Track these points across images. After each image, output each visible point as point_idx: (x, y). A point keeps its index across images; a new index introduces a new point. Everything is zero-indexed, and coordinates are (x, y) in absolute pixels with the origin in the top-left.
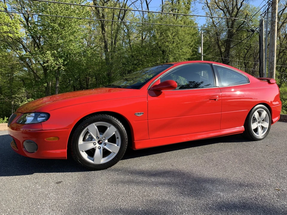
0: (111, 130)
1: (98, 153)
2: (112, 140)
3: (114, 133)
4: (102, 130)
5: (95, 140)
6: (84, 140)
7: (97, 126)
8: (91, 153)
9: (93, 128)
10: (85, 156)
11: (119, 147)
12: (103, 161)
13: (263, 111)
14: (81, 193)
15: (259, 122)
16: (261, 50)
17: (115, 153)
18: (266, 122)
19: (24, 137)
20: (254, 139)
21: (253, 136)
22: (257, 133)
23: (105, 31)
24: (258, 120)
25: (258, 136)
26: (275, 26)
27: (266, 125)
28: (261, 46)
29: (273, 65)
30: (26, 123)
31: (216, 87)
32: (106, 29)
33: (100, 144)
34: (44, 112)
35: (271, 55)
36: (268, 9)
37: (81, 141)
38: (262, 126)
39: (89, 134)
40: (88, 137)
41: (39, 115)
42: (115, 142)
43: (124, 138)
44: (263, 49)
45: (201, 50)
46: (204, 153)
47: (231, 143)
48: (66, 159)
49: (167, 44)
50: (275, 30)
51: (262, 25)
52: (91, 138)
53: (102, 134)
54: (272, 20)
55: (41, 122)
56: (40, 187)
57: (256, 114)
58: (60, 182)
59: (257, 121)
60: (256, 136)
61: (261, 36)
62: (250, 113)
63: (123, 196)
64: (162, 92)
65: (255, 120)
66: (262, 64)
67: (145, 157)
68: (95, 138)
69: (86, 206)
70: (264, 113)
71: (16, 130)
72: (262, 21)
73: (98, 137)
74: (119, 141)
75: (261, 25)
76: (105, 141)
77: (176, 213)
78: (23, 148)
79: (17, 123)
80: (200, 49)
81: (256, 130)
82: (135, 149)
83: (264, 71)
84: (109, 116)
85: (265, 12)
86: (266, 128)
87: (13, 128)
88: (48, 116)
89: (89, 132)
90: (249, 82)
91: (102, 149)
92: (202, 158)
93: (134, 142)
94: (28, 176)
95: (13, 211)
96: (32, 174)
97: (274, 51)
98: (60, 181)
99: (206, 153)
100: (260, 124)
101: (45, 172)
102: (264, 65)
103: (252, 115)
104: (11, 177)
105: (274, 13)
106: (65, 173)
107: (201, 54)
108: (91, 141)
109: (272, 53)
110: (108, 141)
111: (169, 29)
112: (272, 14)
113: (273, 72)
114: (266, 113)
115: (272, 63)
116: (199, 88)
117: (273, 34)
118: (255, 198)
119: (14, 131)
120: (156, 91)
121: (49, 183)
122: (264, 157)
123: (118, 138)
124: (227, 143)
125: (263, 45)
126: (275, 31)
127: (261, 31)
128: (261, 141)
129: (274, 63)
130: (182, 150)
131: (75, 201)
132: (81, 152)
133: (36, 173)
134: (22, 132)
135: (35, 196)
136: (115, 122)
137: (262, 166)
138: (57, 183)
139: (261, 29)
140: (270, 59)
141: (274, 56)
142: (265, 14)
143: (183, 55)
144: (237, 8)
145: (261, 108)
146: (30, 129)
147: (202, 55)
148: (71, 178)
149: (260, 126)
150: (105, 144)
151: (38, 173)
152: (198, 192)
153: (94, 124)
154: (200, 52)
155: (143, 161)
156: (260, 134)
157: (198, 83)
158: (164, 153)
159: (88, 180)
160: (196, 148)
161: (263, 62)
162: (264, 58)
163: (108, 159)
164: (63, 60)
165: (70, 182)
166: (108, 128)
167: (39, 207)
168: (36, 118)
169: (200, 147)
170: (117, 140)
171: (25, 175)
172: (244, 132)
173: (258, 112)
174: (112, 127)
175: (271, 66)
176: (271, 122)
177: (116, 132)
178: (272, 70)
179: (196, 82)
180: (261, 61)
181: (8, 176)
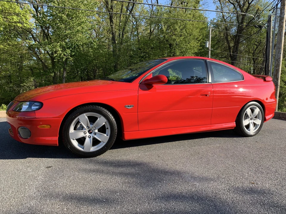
0: (101, 121)
1: (88, 141)
2: (102, 130)
3: (104, 124)
4: (92, 120)
5: (86, 130)
6: (75, 129)
7: (88, 117)
8: (81, 141)
9: (84, 118)
10: (75, 143)
11: (108, 137)
12: (93, 149)
13: (256, 108)
14: (67, 177)
15: (251, 119)
16: (268, 47)
17: (104, 142)
18: (258, 119)
19: (19, 124)
20: (246, 135)
21: (244, 132)
22: (249, 129)
23: (113, 23)
24: (250, 116)
25: (250, 133)
26: (283, 23)
27: (258, 122)
28: (268, 43)
29: (279, 63)
30: (21, 111)
31: (208, 82)
32: (114, 21)
33: (90, 133)
34: (38, 101)
35: (278, 52)
36: (277, 5)
37: (72, 130)
38: (254, 123)
39: (80, 124)
40: (79, 126)
41: (34, 104)
42: (105, 133)
43: (114, 129)
44: (270, 46)
45: (208, 45)
46: (192, 147)
47: (222, 138)
48: (57, 146)
49: (174, 37)
50: (283, 26)
51: (271, 21)
52: (82, 128)
53: (93, 124)
54: (281, 16)
55: (35, 111)
56: (31, 171)
57: (248, 111)
58: (50, 167)
59: (249, 118)
60: (247, 132)
61: (268, 33)
62: (243, 109)
63: (105, 182)
64: (153, 86)
65: (247, 116)
66: (268, 61)
67: (135, 147)
68: (85, 127)
69: (69, 188)
70: (257, 111)
71: (13, 117)
72: (271, 17)
73: (88, 127)
74: (108, 131)
75: (269, 21)
76: (95, 131)
77: (150, 199)
78: (18, 134)
79: (14, 111)
80: (208, 43)
81: (248, 127)
82: (125, 139)
83: (270, 68)
84: (99, 107)
85: (274, 7)
86: (258, 125)
87: (10, 115)
88: (42, 105)
89: (80, 121)
90: (244, 79)
91: (92, 138)
92: (189, 151)
93: (124, 133)
94: (22, 160)
95: (3, 190)
96: (26, 158)
97: (281, 48)
98: (51, 165)
99: (195, 146)
100: (252, 121)
101: (38, 157)
102: (270, 62)
103: (244, 112)
104: (6, 160)
105: (283, 9)
106: (56, 159)
107: (208, 48)
108: (82, 130)
109: (279, 50)
110: (98, 131)
111: (177, 23)
112: (281, 10)
113: (279, 69)
114: (259, 110)
115: (278, 60)
116: (201, 82)
117: (280, 31)
118: (228, 190)
119: (11, 118)
120: (148, 85)
121: (40, 167)
122: (250, 152)
123: (108, 128)
124: (218, 138)
125: (270, 42)
126: (283, 28)
127: (269, 27)
128: (252, 138)
129: (280, 61)
130: (172, 142)
131: (61, 184)
132: (72, 140)
133: (30, 157)
134: (18, 119)
135: (25, 178)
136: (105, 113)
137: (245, 161)
138: (47, 167)
139: (269, 25)
140: (277, 56)
141: (281, 53)
142: (274, 10)
143: (190, 49)
144: (248, 3)
145: (254, 105)
146: (25, 117)
147: (209, 50)
148: (61, 164)
149: (252, 123)
150: (95, 134)
151: (31, 158)
152: (176, 182)
153: (85, 114)
154: (208, 47)
155: (132, 151)
156: (252, 131)
157: (201, 78)
158: (154, 145)
159: (77, 166)
160: (186, 142)
161: (270, 59)
162: (271, 55)
163: (97, 148)
164: (70, 51)
165: (60, 167)
166: (99, 119)
167: (26, 187)
168: (30, 106)
169: (190, 141)
170: (107, 130)
171: (19, 159)
172: (235, 127)
173: (250, 109)
174: (102, 118)
175: (277, 63)
176: (264, 120)
177: (105, 122)
178: (277, 67)
179: (199, 77)
180: (267, 58)
181: (4, 159)
